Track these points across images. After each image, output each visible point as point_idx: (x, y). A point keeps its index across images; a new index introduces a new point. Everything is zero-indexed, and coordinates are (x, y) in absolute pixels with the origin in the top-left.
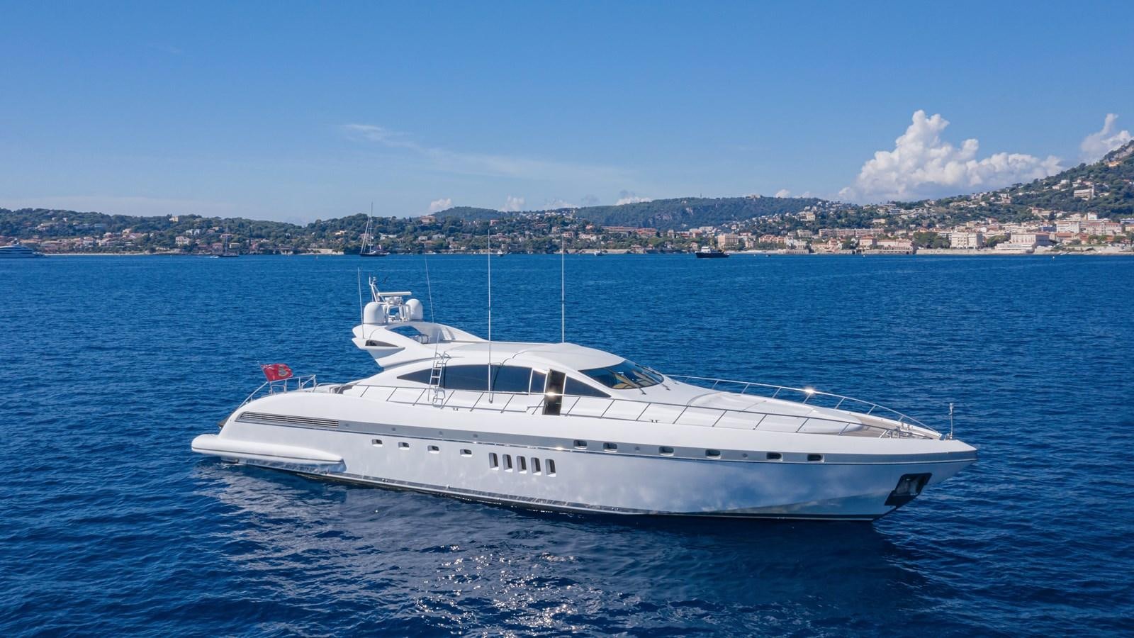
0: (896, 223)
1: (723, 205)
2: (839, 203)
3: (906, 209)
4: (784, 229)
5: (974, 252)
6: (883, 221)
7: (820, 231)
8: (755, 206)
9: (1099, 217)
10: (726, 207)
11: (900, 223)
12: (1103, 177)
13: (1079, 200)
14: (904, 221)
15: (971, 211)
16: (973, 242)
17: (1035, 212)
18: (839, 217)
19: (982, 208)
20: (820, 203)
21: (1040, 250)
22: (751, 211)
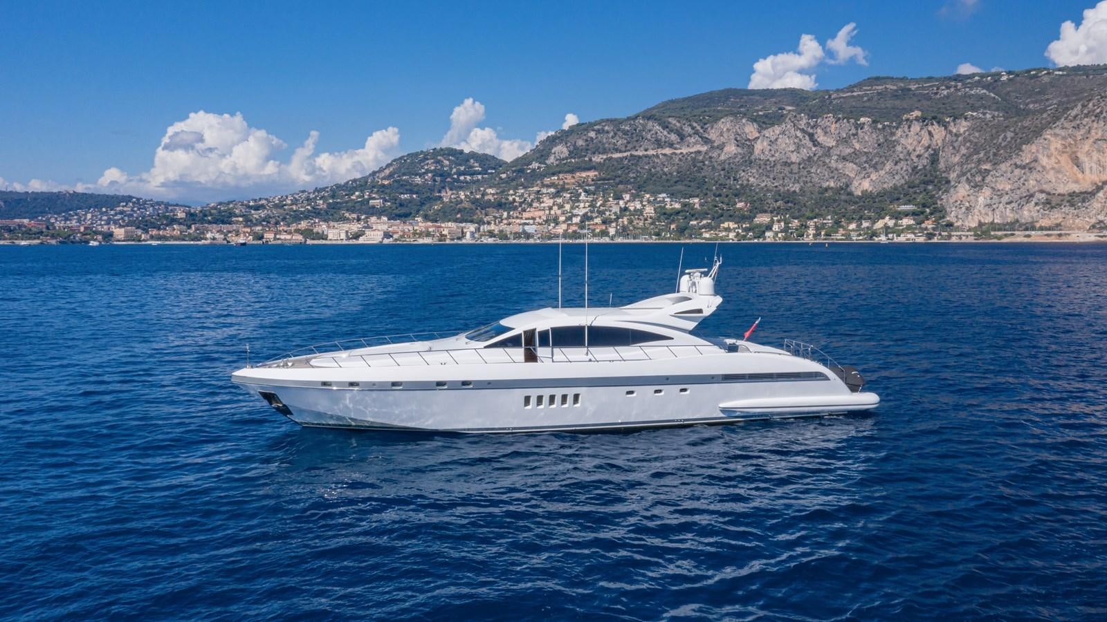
0: (251, 221)
1: (35, 199)
2: (151, 200)
3: (255, 210)
4: (162, 224)
5: (345, 242)
6: (241, 219)
7: (193, 226)
8: (69, 201)
9: (389, 219)
10: (39, 200)
11: (254, 220)
12: (382, 192)
13: (373, 207)
14: (257, 219)
15: (302, 213)
16: (343, 236)
17: (347, 215)
18: (205, 216)
19: (309, 211)
20: (134, 200)
21: (386, 241)
22: (66, 205)
